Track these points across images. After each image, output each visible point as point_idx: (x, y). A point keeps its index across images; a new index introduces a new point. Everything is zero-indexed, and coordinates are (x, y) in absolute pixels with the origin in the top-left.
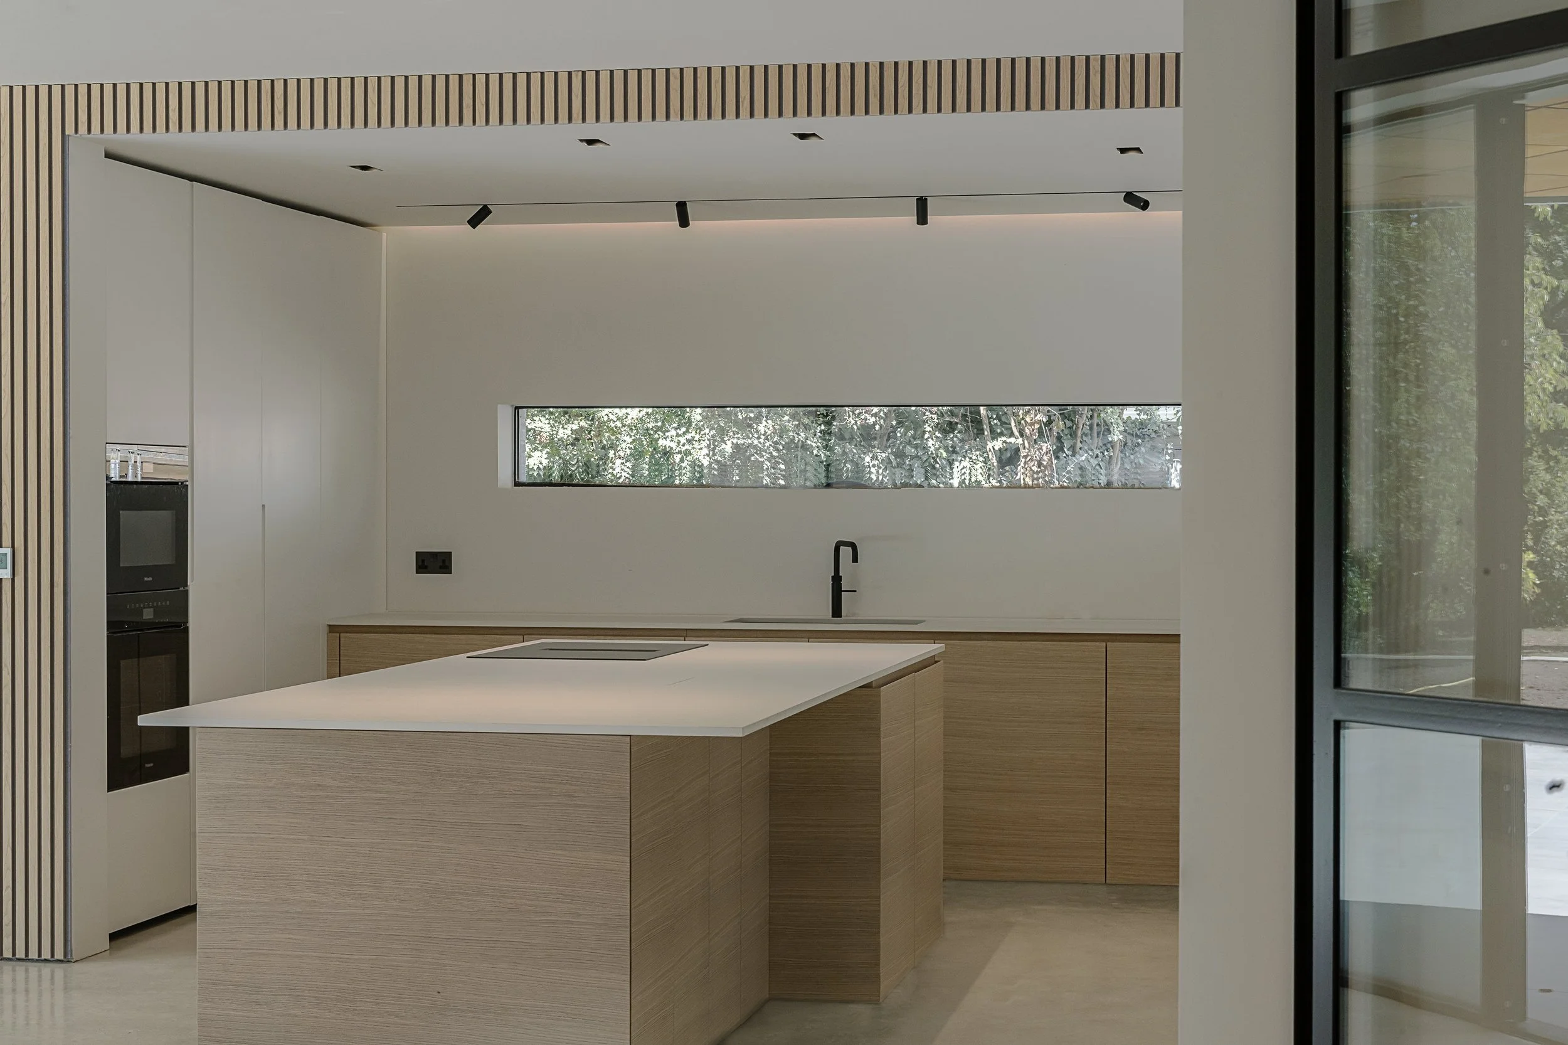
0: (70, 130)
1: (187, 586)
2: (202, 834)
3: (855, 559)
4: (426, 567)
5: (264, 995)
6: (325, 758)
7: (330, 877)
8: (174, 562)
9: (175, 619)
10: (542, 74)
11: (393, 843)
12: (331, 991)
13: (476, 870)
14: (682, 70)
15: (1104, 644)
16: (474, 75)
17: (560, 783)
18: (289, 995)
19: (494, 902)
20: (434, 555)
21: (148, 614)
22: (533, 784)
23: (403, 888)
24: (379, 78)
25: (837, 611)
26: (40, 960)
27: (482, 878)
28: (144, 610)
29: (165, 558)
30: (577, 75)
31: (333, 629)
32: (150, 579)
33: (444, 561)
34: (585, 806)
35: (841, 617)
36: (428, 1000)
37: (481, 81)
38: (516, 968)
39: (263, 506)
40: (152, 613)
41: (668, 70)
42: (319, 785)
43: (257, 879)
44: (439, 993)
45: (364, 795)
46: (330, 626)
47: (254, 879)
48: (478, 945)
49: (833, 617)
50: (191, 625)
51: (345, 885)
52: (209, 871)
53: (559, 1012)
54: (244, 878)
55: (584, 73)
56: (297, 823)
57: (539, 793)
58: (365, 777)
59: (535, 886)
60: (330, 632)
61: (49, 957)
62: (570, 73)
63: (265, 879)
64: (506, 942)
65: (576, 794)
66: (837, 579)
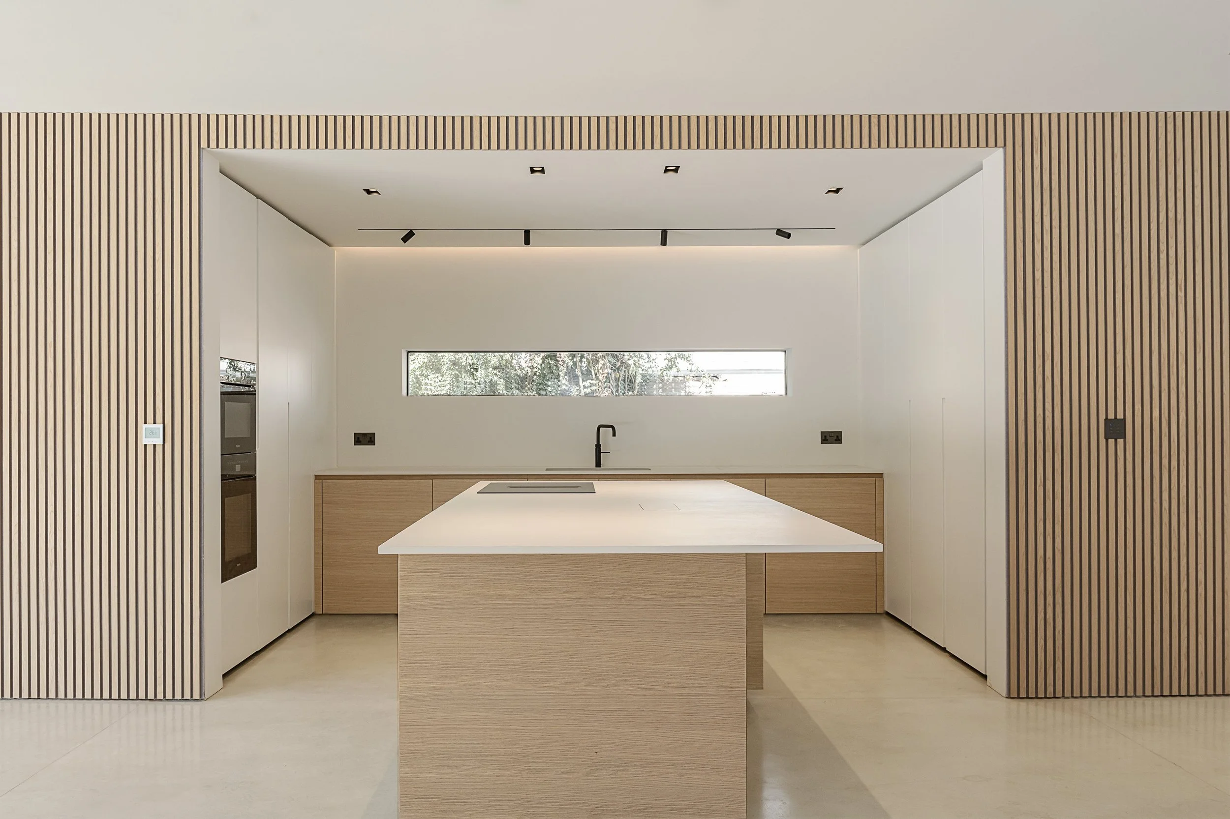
0: (204, 144)
1: (255, 451)
2: (403, 636)
3: (614, 435)
4: (360, 442)
5: (455, 760)
6: (504, 574)
7: (509, 667)
8: (250, 436)
9: (250, 473)
10: (526, 118)
11: (560, 638)
12: (509, 755)
13: (625, 657)
14: (617, 117)
15: (764, 479)
16: (481, 117)
17: (692, 588)
18: (476, 760)
19: (639, 681)
20: (365, 435)
21: (238, 468)
22: (670, 590)
23: (568, 673)
24: (417, 117)
25: (598, 464)
26: (183, 699)
27: (630, 663)
28: (236, 466)
29: (246, 434)
30: (548, 119)
31: (317, 477)
32: (239, 446)
33: (371, 438)
34: (713, 605)
35: (600, 467)
36: (588, 759)
37: (485, 121)
38: (658, 731)
39: (289, 403)
40: (240, 468)
41: (608, 118)
42: (499, 595)
43: (449, 670)
44: (596, 753)
45: (536, 602)
46: (315, 475)
47: (446, 670)
48: (628, 714)
49: (596, 467)
50: (258, 475)
51: (521, 672)
52: (409, 665)
53: (691, 763)
54: (439, 669)
55: (553, 118)
56: (480, 625)
57: (675, 597)
58: (537, 588)
59: (673, 667)
60: (316, 479)
61: (189, 698)
62: (544, 118)
63: (456, 670)
64: (650, 712)
65: (704, 597)
66: (598, 446)
